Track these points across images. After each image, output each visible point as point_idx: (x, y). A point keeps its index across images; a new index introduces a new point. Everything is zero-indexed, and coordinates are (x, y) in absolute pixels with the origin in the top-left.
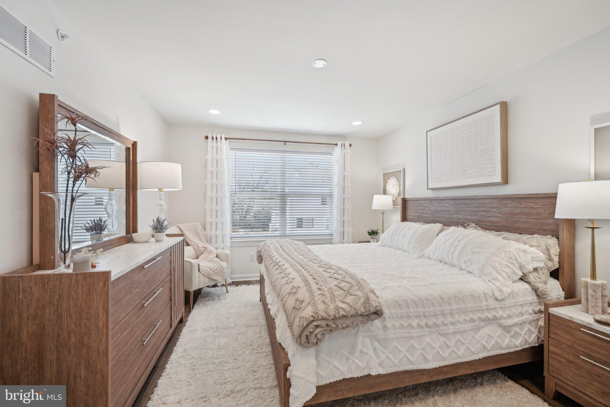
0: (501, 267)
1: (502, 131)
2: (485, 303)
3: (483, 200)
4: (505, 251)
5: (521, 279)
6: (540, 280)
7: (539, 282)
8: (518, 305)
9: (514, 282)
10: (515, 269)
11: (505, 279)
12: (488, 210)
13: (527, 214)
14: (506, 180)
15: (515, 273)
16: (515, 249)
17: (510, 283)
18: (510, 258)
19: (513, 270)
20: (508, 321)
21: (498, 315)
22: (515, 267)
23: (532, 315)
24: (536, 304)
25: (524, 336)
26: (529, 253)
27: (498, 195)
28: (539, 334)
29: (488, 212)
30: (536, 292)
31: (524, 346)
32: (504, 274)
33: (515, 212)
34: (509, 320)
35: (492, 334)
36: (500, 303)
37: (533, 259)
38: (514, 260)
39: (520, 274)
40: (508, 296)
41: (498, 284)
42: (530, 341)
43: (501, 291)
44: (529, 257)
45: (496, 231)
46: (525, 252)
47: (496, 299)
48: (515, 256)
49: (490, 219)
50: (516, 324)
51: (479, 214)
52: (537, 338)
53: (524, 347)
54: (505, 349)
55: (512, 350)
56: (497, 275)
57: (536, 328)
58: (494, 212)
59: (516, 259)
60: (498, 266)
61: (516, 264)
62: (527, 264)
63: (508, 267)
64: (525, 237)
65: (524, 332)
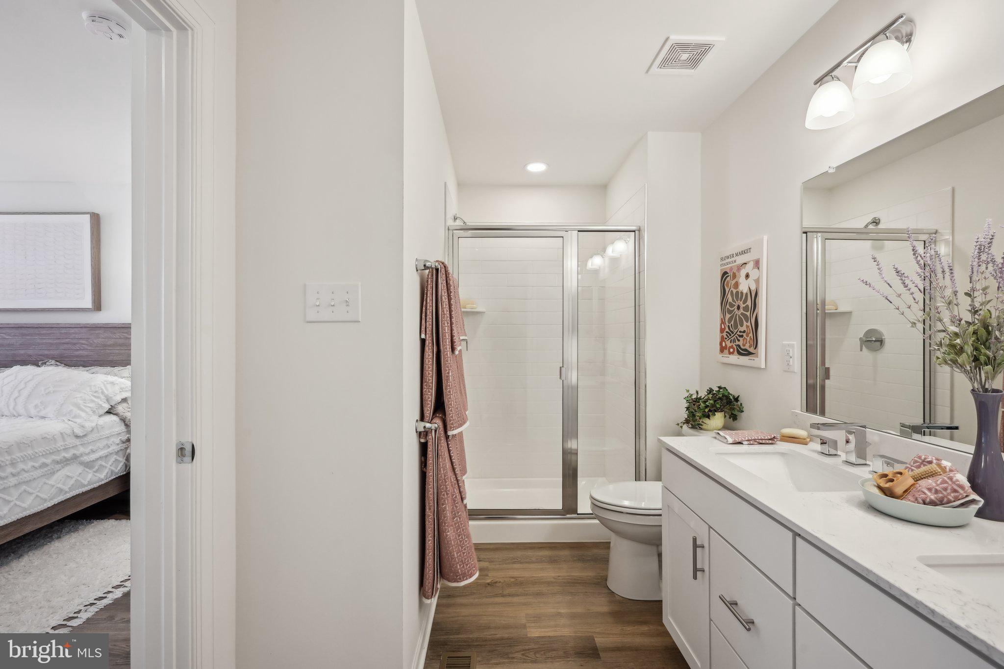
0: (85, 403)
1: (92, 248)
2: (62, 443)
3: (68, 329)
4: (90, 386)
5: (109, 412)
6: (129, 410)
7: (128, 411)
8: (103, 438)
9: (100, 416)
10: (101, 403)
11: (89, 415)
12: (75, 341)
13: (120, 345)
14: (98, 305)
15: (101, 406)
16: (102, 382)
17: (95, 418)
18: (96, 392)
19: (98, 404)
20: (91, 456)
21: (78, 453)
22: (101, 400)
23: (120, 445)
24: (125, 434)
25: (111, 467)
26: (117, 384)
27: (88, 324)
28: (126, 462)
29: (75, 344)
30: (124, 422)
31: (110, 477)
32: (88, 410)
33: (108, 343)
34: (93, 455)
35: (70, 475)
36: (82, 439)
37: (122, 390)
38: (101, 394)
39: (107, 407)
40: (92, 431)
41: (78, 421)
42: (117, 471)
43: (84, 427)
44: (117, 388)
45: (84, 366)
46: (113, 383)
47: (77, 437)
48: (102, 389)
49: (77, 353)
50: (100, 458)
51: (62, 347)
52: (124, 467)
53: (110, 479)
54: (87, 486)
55: (96, 485)
56: (78, 412)
57: (124, 456)
58: (83, 344)
59: (103, 393)
60: (81, 402)
61: (103, 397)
62: (115, 396)
63: (93, 401)
64: (116, 369)
65: (110, 463)
